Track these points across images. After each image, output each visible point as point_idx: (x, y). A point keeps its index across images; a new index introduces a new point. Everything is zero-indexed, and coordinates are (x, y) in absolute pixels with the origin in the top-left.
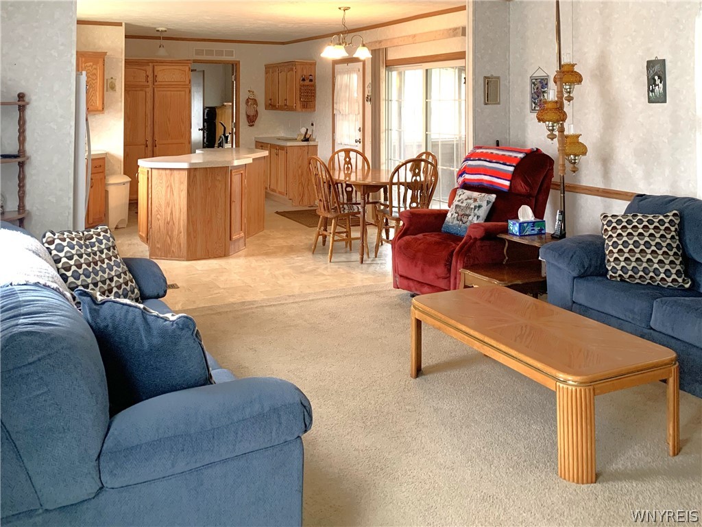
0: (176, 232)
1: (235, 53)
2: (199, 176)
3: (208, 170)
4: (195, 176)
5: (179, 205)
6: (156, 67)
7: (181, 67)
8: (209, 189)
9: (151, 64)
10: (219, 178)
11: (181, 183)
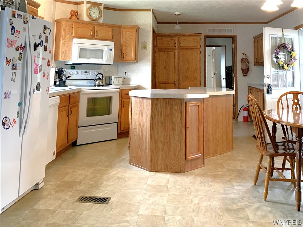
0: (144, 148)
1: (233, 30)
2: (160, 105)
3: (167, 100)
4: (157, 104)
5: (146, 126)
6: (180, 38)
7: (195, 38)
8: (168, 115)
9: (177, 36)
10: (176, 108)
11: (147, 109)
